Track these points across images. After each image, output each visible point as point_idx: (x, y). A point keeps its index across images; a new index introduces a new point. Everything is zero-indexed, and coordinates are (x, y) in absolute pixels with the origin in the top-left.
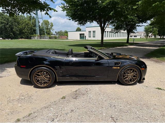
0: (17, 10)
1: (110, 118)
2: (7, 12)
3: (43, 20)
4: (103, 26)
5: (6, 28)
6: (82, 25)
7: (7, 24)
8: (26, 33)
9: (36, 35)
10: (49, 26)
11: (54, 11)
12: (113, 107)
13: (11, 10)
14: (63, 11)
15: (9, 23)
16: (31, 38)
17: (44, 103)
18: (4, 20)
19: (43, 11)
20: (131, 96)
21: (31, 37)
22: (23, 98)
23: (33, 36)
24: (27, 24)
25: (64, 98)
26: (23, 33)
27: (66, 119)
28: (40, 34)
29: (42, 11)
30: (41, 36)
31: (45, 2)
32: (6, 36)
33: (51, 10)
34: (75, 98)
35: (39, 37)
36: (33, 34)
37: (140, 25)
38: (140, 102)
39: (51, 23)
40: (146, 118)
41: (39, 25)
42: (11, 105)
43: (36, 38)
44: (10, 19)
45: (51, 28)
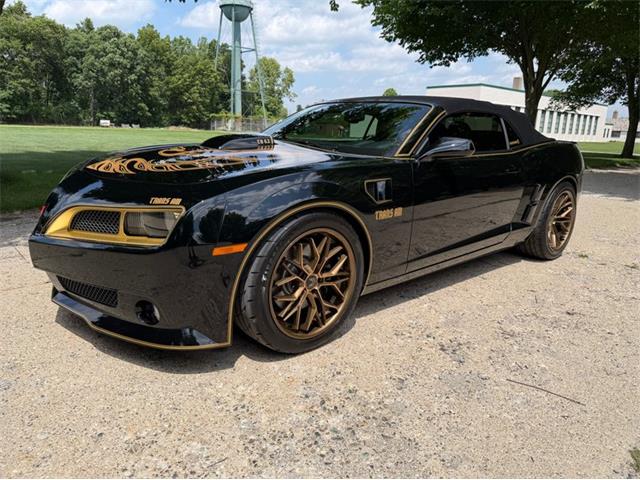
3: (257, 55)
5: (125, 86)
7: (131, 70)
8: (194, 107)
9: (231, 114)
10: (279, 81)
14: (360, 5)
15: (139, 68)
16: (212, 125)
18: (122, 55)
21: (211, 120)
23: (219, 119)
24: (199, 72)
26: (185, 104)
28: (246, 112)
30: (248, 121)
32: (125, 114)
35: (240, 123)
36: (217, 111)
39: (287, 71)
41: (243, 78)
43: (230, 124)
44: (141, 52)
45: (285, 90)
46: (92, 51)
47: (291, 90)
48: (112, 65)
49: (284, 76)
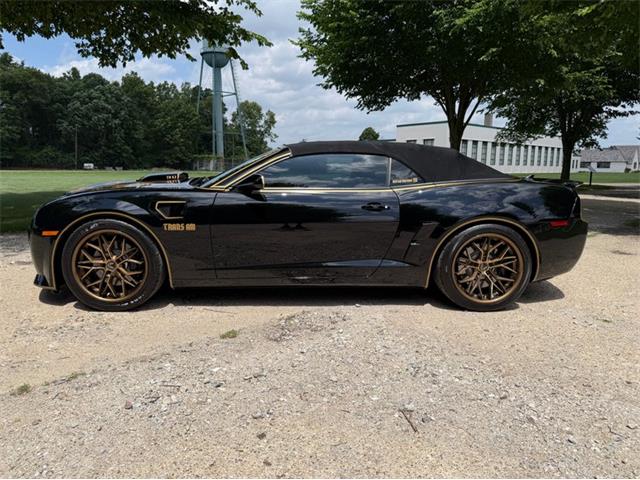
0: (128, 43)
1: (393, 414)
2: (94, 50)
3: (237, 99)
4: (457, 112)
5: (109, 130)
6: (374, 107)
8: (177, 148)
9: (214, 155)
10: (262, 122)
11: (260, 44)
12: (426, 376)
13: (108, 41)
14: (305, 58)
15: (123, 113)
16: (195, 166)
17: (149, 346)
18: (106, 101)
19: (220, 44)
20: (523, 349)
21: (194, 160)
22: (76, 325)
23: (202, 159)
24: (181, 116)
25: (232, 335)
26: (169, 146)
27: (209, 401)
28: (228, 153)
29: (217, 42)
30: (230, 161)
31: (226, 9)
32: (109, 155)
33: (249, 40)
34: (276, 340)
35: (222, 164)
36: (200, 152)
37: (619, 109)
38: (558, 370)
39: (269, 113)
40: (567, 429)
41: (225, 120)
42: (22, 341)
43: (212, 165)
44: (126, 98)
45: (267, 131)
46: (78, 98)
47: (273, 130)
48: (97, 110)
49: (266, 117)
